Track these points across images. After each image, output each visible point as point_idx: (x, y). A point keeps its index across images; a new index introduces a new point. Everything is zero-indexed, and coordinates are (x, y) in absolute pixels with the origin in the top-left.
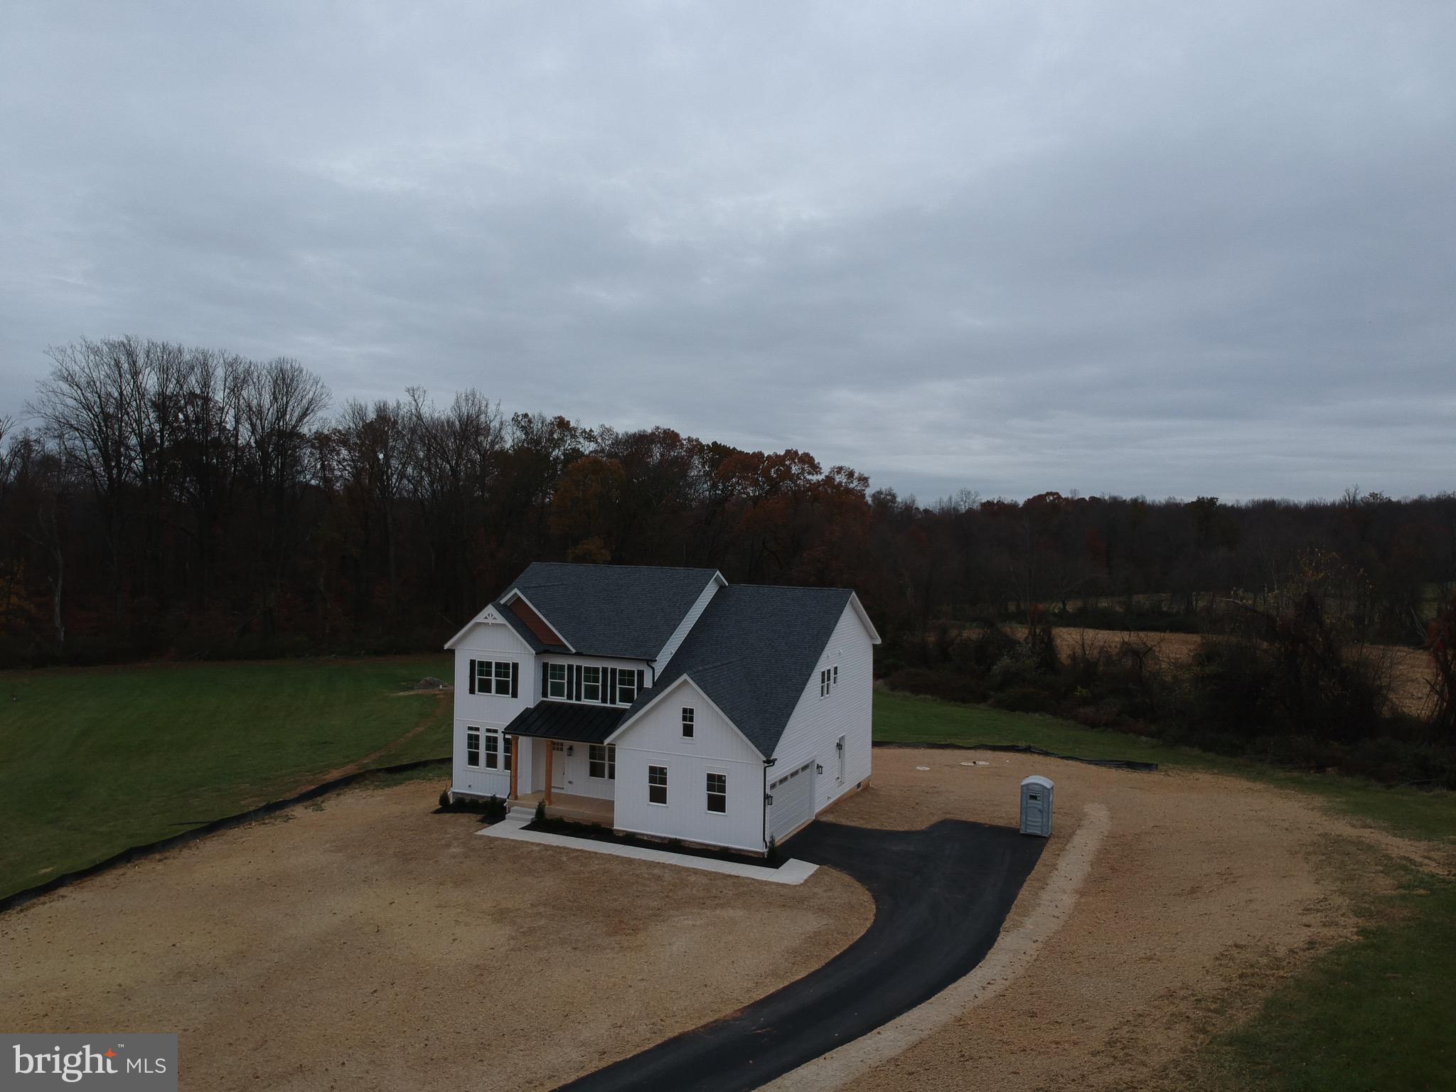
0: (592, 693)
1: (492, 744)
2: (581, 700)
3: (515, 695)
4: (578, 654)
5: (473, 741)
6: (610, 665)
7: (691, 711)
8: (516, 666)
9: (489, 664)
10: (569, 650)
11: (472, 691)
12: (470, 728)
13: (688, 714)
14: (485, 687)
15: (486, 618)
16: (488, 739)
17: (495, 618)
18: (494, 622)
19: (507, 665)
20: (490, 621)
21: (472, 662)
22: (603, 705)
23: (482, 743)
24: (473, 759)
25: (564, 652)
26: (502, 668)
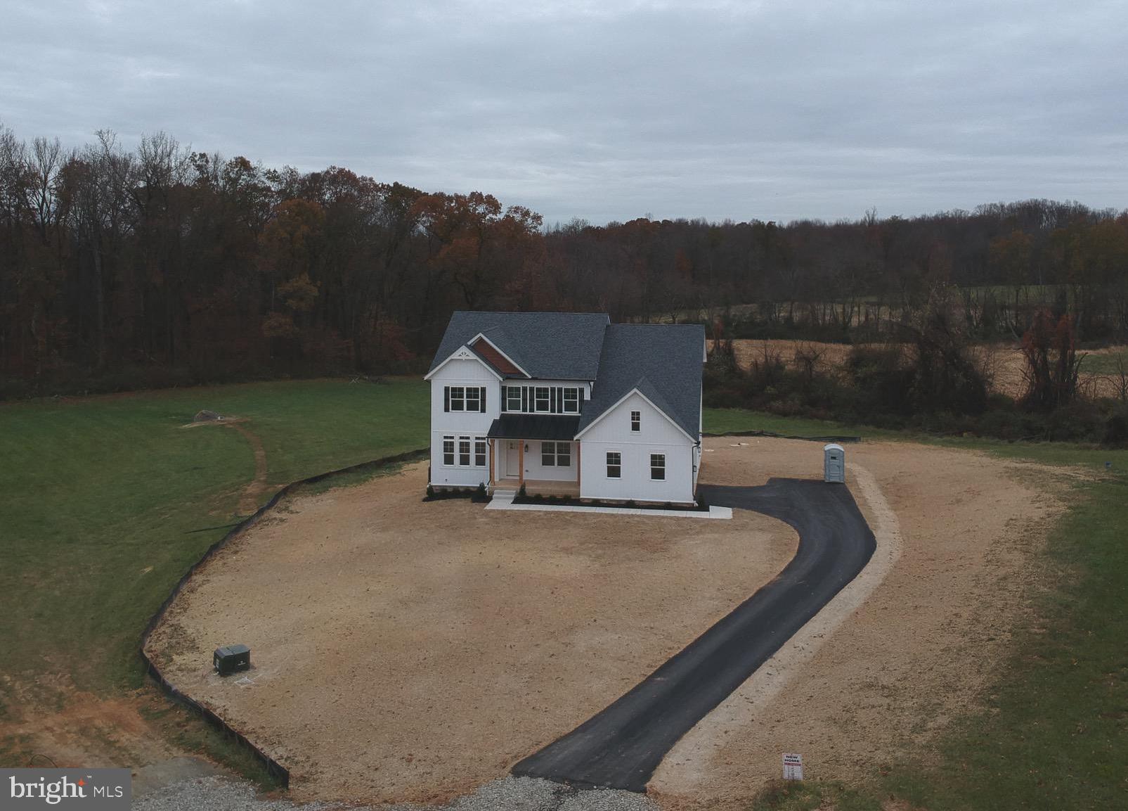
0: (542, 406)
1: (464, 447)
2: (534, 412)
3: (483, 410)
4: (534, 379)
5: (448, 447)
6: (557, 386)
7: (638, 413)
8: (484, 390)
9: (461, 390)
10: (526, 376)
11: (447, 410)
12: (445, 437)
13: (636, 416)
14: (458, 406)
15: (460, 355)
16: (461, 444)
17: (467, 355)
18: (468, 358)
19: (476, 390)
20: (464, 357)
21: (447, 389)
22: (552, 414)
23: (457, 448)
24: (449, 460)
25: (522, 377)
26: (472, 392)
